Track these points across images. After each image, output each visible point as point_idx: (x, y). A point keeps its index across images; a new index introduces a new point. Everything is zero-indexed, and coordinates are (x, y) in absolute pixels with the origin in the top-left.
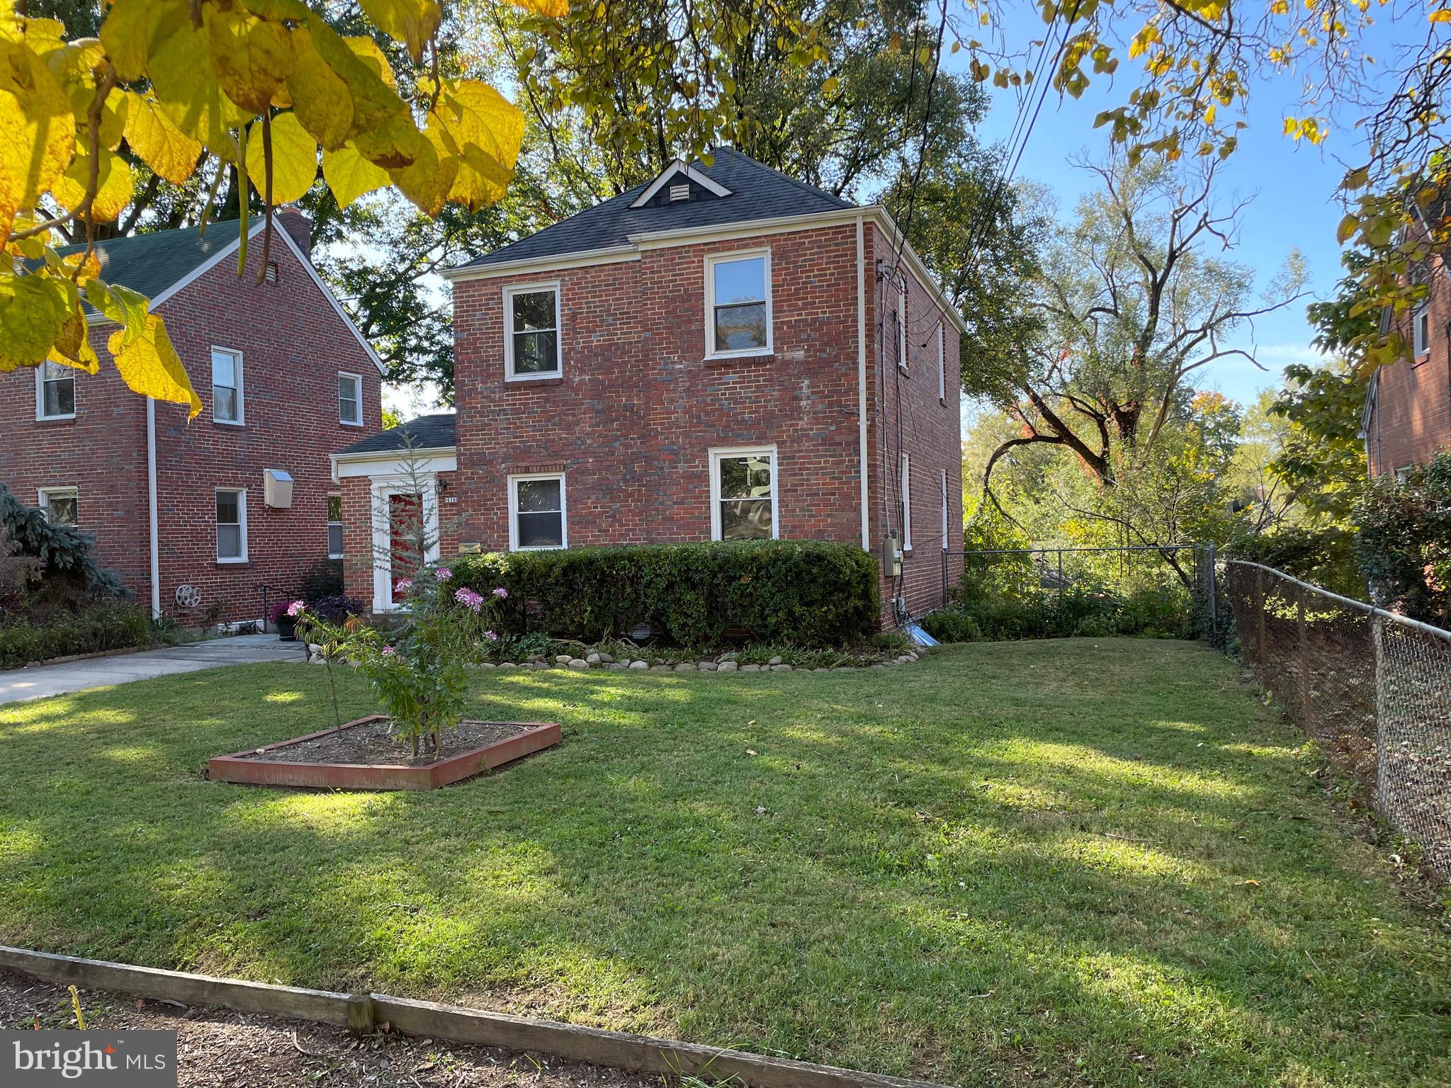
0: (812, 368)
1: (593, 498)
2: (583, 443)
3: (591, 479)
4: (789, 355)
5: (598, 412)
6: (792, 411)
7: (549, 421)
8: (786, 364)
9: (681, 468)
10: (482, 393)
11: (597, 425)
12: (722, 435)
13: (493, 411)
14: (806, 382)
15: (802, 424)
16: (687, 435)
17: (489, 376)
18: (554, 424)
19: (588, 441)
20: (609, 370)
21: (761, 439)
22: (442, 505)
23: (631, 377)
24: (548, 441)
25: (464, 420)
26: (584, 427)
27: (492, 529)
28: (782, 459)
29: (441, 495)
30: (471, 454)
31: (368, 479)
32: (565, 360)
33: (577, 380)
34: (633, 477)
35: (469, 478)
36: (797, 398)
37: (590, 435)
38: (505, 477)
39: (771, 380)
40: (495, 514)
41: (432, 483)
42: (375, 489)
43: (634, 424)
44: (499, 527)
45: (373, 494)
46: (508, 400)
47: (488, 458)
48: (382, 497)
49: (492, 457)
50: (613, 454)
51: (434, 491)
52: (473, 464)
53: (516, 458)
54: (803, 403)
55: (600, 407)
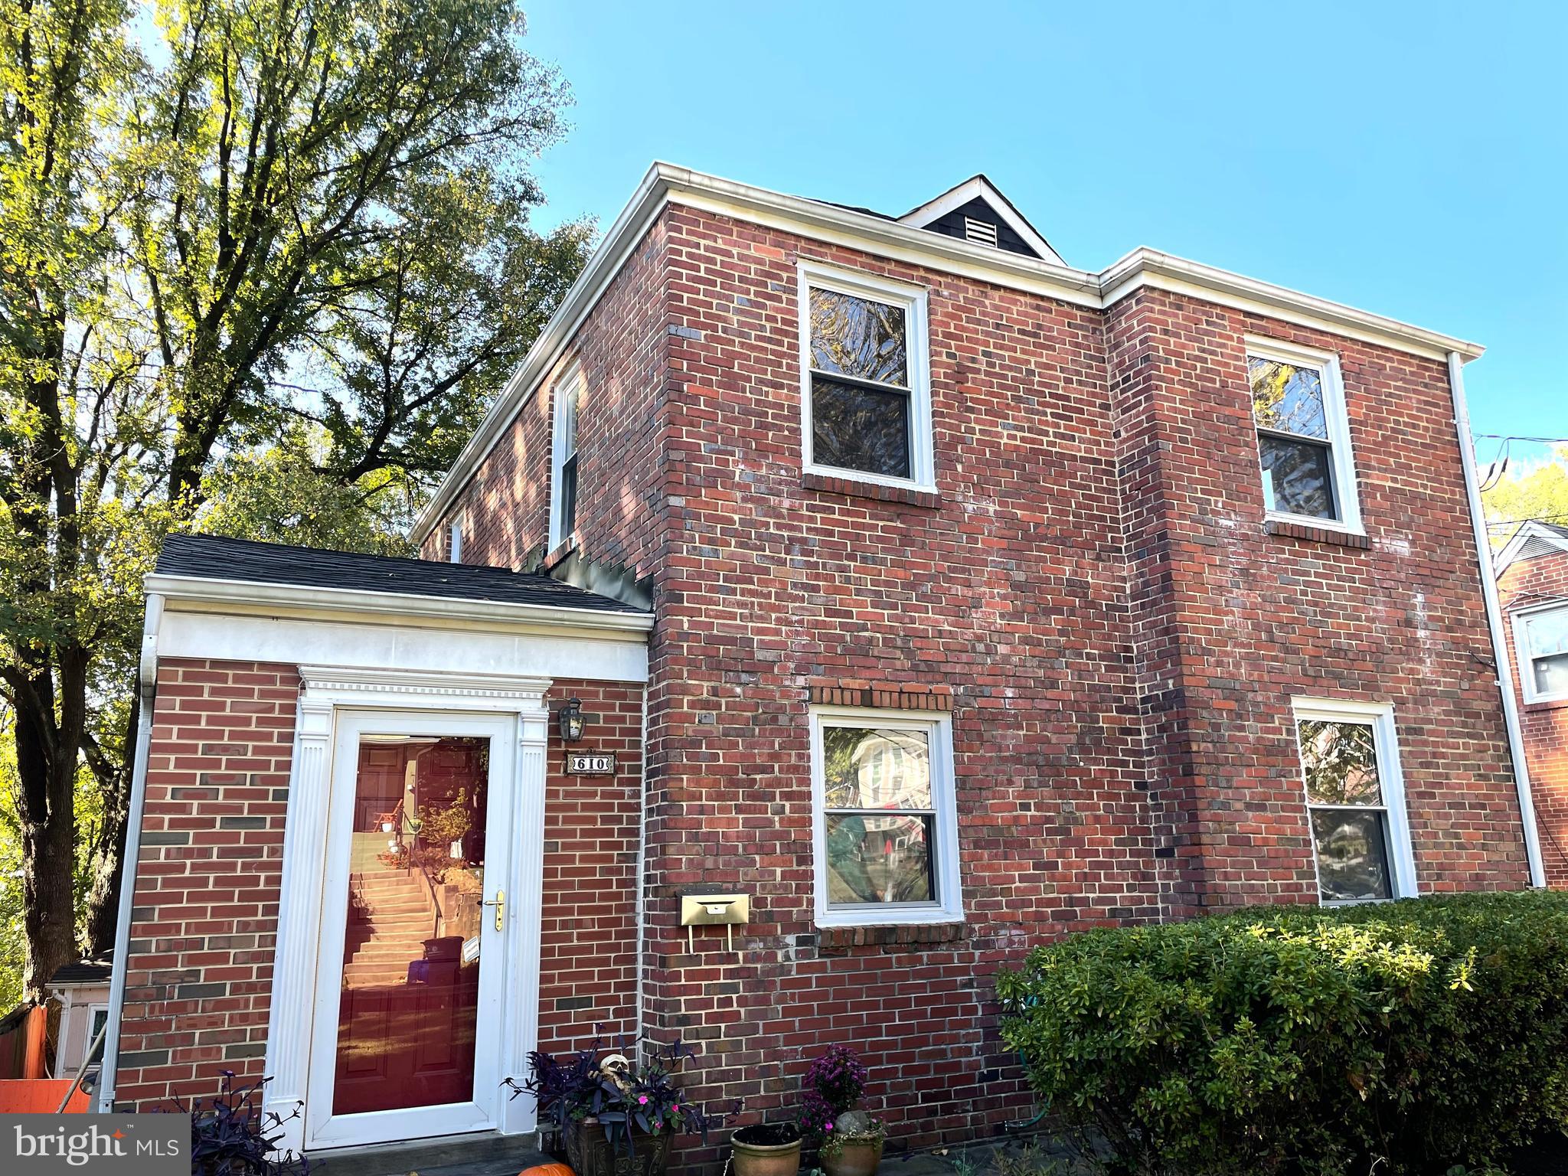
0: (1426, 575)
1: (1020, 781)
2: (990, 651)
3: (1013, 738)
4: (1388, 544)
5: (1016, 586)
6: (1407, 642)
7: (912, 586)
8: (1387, 559)
9: (1252, 730)
10: (744, 487)
11: (1017, 615)
12: (1311, 672)
13: (774, 539)
14: (1420, 598)
15: (1426, 670)
16: (1254, 662)
17: (763, 451)
18: (923, 597)
19: (1002, 649)
20: (1035, 503)
21: (1370, 691)
22: (558, 776)
23: (1078, 526)
24: (910, 634)
25: (692, 546)
26: (991, 615)
27: (766, 851)
28: (1408, 733)
29: (559, 743)
30: (713, 640)
31: (292, 676)
32: (944, 459)
33: (970, 507)
34: (1097, 742)
35: (706, 705)
36: (1409, 623)
37: (1004, 634)
38: (799, 708)
39: (1369, 582)
40: (776, 812)
41: (536, 709)
42: (317, 711)
43: (1090, 626)
44: (788, 848)
45: (307, 725)
46: (812, 521)
47: (759, 655)
48: (334, 741)
49: (770, 655)
50: (1053, 685)
51: (538, 732)
52: (717, 667)
53: (832, 669)
54: (1421, 634)
55: (1020, 576)
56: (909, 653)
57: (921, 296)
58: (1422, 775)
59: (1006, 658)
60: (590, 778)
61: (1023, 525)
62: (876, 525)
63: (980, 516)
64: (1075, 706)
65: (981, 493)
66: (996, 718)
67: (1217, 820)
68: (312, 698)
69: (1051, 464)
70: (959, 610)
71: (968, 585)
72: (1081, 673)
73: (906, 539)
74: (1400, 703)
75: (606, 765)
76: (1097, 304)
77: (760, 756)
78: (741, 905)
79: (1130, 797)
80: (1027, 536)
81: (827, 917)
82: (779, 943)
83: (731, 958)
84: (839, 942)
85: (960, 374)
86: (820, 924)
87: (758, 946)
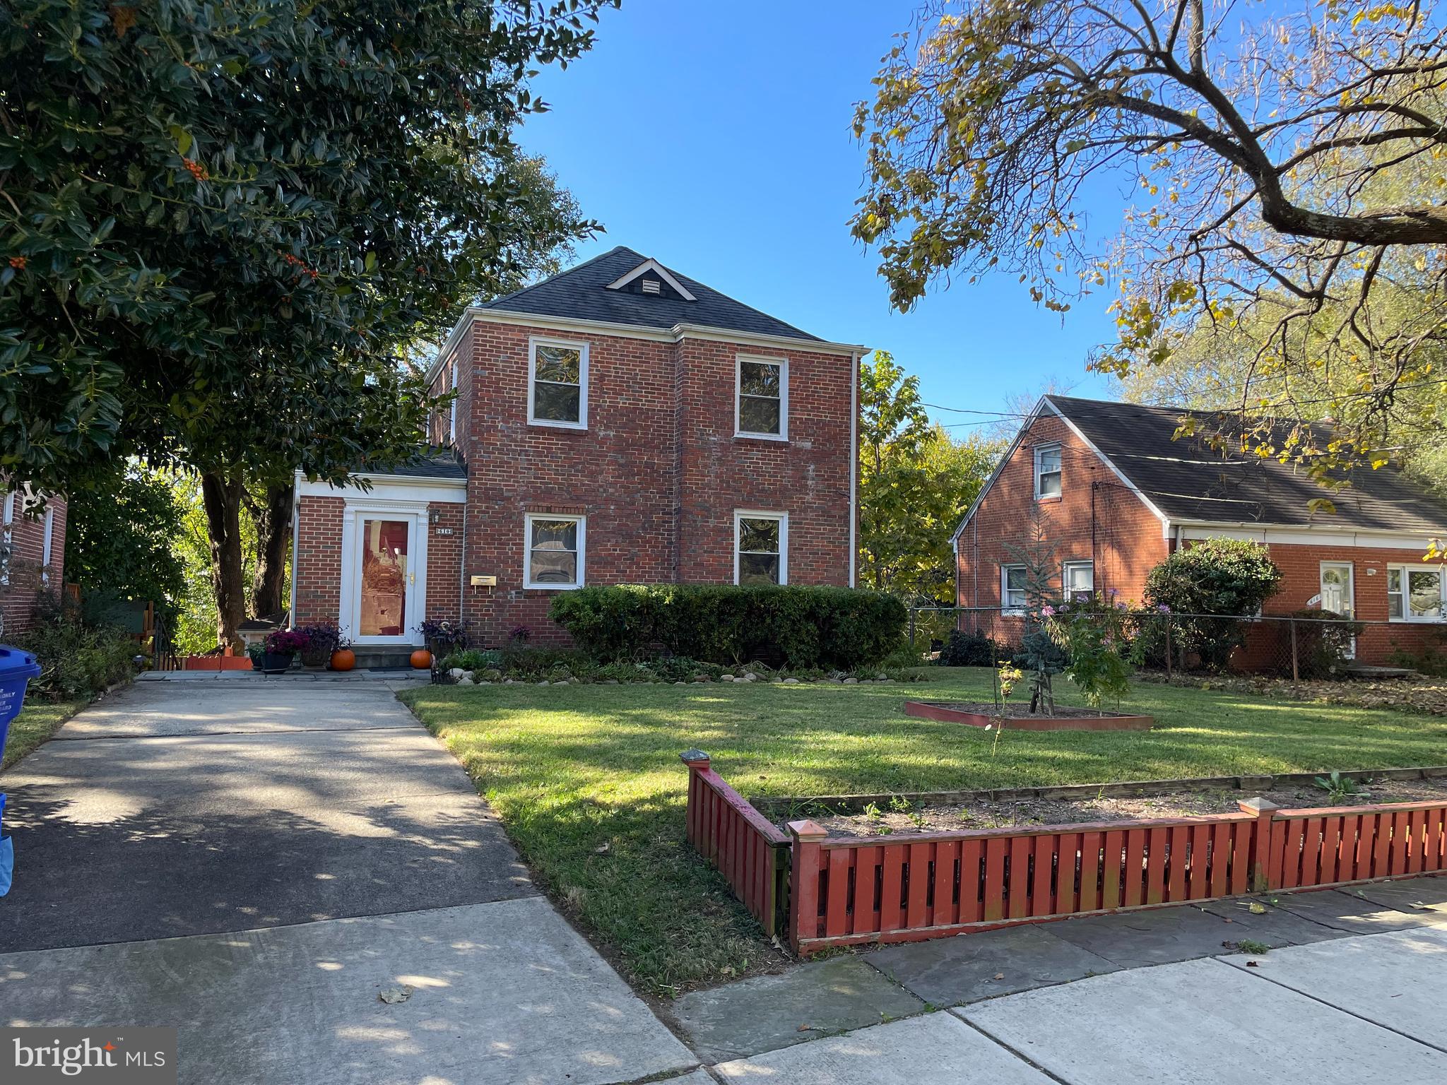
0: (818, 456)
1: (613, 541)
2: (606, 491)
3: (613, 524)
4: (800, 444)
5: (620, 465)
6: (801, 486)
7: (572, 467)
8: (797, 451)
9: (712, 522)
10: (502, 431)
11: (620, 477)
12: (746, 499)
13: (513, 450)
14: (812, 467)
15: (809, 498)
16: (717, 496)
17: (511, 416)
18: (577, 471)
19: (611, 490)
20: (633, 430)
21: (777, 507)
22: (432, 535)
23: (653, 439)
24: (570, 485)
25: (481, 454)
26: (608, 475)
27: (506, 563)
28: (792, 524)
29: (432, 526)
30: (487, 489)
31: (341, 501)
32: (592, 415)
33: (602, 434)
34: (651, 527)
35: (484, 512)
36: (805, 478)
37: (613, 485)
38: (521, 514)
39: (786, 461)
40: (510, 549)
41: (424, 512)
42: (350, 513)
43: (653, 480)
44: (513, 562)
45: (346, 517)
46: (530, 442)
47: (505, 494)
48: (356, 521)
49: (510, 494)
50: (633, 504)
51: (425, 521)
52: (488, 499)
53: (536, 498)
54: (810, 482)
55: (622, 461)
56: (569, 493)
57: (587, 345)
58: (797, 541)
59: (612, 494)
60: (444, 536)
61: (626, 440)
62: (557, 443)
63: (606, 437)
64: (643, 512)
65: (607, 427)
66: (606, 517)
67: (689, 556)
68: (347, 509)
69: (641, 413)
70: (593, 475)
71: (597, 465)
72: (647, 499)
73: (571, 448)
74: (791, 512)
75: (450, 532)
76: (673, 341)
77: (504, 530)
78: (492, 580)
79: (663, 547)
80: (627, 444)
81: (528, 585)
82: (509, 593)
83: (490, 597)
84: (532, 594)
85: (601, 378)
86: (525, 587)
87: (501, 593)
